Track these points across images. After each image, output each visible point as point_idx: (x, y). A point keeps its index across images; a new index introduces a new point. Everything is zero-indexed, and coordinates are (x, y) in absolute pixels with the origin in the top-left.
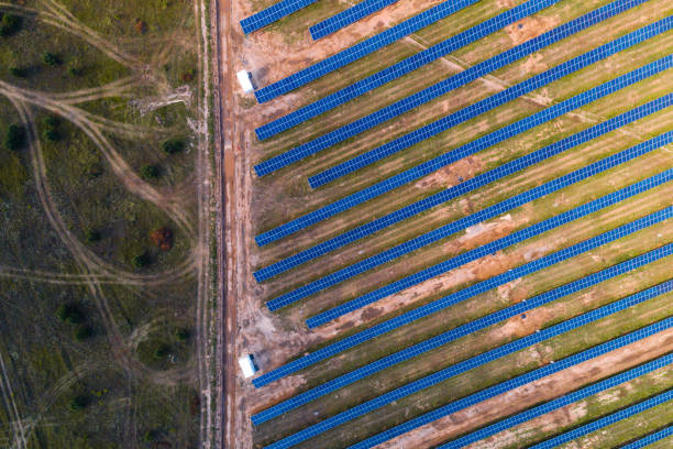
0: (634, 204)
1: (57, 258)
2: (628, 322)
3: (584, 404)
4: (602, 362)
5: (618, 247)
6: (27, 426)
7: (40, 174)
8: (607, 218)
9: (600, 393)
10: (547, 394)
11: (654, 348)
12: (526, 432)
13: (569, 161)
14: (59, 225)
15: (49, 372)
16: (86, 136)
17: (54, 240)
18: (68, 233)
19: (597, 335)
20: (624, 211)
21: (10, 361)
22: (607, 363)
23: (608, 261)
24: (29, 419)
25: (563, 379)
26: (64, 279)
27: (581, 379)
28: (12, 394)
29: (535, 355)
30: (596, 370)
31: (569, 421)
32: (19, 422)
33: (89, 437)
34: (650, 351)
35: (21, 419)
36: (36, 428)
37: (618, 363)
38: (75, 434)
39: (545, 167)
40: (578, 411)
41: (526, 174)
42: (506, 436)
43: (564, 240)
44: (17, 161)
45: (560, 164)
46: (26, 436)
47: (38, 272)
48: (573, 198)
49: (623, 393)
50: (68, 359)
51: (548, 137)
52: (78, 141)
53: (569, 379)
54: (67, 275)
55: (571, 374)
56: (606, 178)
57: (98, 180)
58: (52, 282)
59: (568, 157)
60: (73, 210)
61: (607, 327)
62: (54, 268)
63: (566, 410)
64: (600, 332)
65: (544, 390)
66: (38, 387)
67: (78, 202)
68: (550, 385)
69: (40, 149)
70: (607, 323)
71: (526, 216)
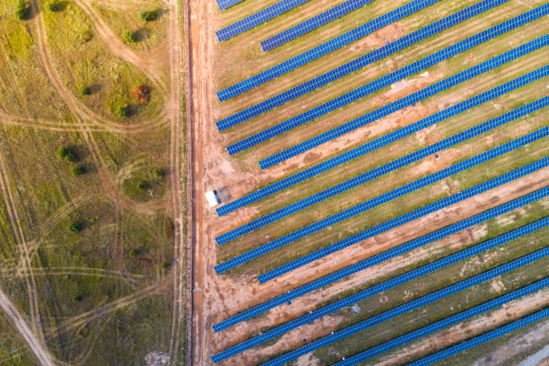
0: (528, 60)
1: (56, 109)
2: (522, 159)
3: (485, 226)
4: (500, 192)
5: (515, 96)
6: (32, 248)
7: (42, 41)
8: (506, 73)
9: (499, 217)
10: (455, 218)
11: (544, 180)
12: (437, 249)
13: (476, 25)
14: (57, 82)
15: (50, 203)
16: (80, 8)
17: (53, 94)
18: (65, 89)
19: (497, 171)
20: (520, 67)
21: (18, 194)
22: (504, 192)
23: (506, 109)
24: (33, 242)
25: (468, 207)
26: (62, 127)
27: (483, 206)
28: (18, 222)
29: (445, 187)
30: (495, 199)
31: (473, 240)
32: (24, 244)
33: (84, 255)
34: (540, 182)
35: (26, 241)
36: (39, 249)
37: (513, 193)
38: (72, 253)
39: (456, 31)
40: (480, 232)
41: (442, 37)
42: (420, 253)
43: (471, 92)
44: (24, 29)
45: (469, 29)
46: (30, 256)
47: (41, 121)
48: (478, 57)
49: (518, 217)
50: (66, 192)
51: (459, 5)
52: (72, 12)
53: (473, 206)
54: (64, 124)
55: (474, 202)
56: (506, 39)
57: (89, 43)
58: (53, 129)
59: (476, 22)
60: (68, 69)
61: (505, 163)
62: (54, 118)
63: (469, 231)
64: (499, 168)
65: (452, 215)
66: (40, 215)
67: (72, 63)
68: (457, 211)
69: (42, 19)
70: (505, 160)
71: (441, 72)
